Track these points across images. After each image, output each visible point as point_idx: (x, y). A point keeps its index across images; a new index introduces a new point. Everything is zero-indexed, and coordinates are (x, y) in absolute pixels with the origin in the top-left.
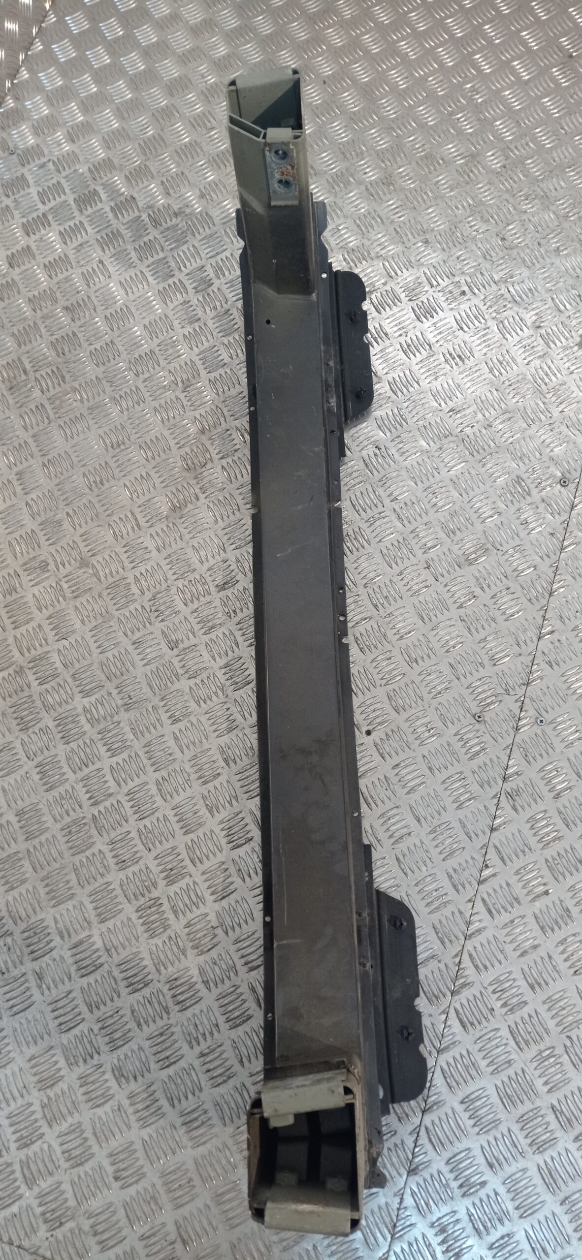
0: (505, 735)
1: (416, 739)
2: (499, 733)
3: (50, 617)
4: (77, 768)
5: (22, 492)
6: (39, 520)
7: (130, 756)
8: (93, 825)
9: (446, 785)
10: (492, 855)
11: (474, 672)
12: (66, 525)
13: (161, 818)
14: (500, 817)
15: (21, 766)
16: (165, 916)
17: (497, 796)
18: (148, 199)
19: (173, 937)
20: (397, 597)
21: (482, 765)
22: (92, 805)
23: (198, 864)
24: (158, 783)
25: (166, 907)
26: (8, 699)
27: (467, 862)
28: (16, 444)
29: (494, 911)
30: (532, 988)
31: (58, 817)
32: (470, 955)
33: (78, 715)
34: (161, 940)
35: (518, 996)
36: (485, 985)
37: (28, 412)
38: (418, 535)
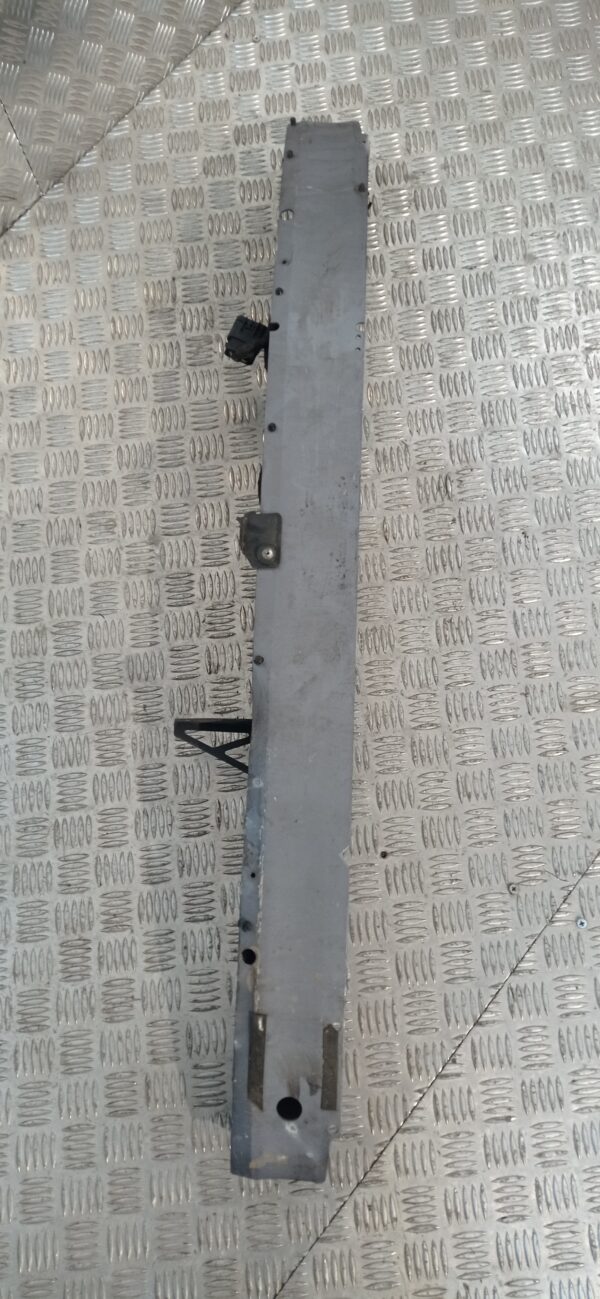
0: (534, 921)
1: (434, 884)
2: (528, 916)
3: (95, 585)
4: (60, 763)
5: (120, 434)
6: (125, 472)
7: (119, 773)
8: (52, 832)
9: (445, 951)
11: (528, 834)
12: (152, 489)
13: (126, 855)
14: (492, 1012)
16: (88, 963)
17: (497, 987)
18: (384, 149)
19: (88, 990)
20: (477, 713)
21: (495, 944)
22: (60, 809)
23: (145, 922)
24: (137, 815)
25: (93, 954)
26: (18, 657)
27: (434, 1046)
28: (133, 377)
29: (441, 1113)
30: (449, 1215)
31: (20, 808)
32: (396, 1152)
33: (83, 705)
34: (74, 988)
35: (428, 1216)
36: (399, 1190)
37: (160, 346)
38: (529, 653)
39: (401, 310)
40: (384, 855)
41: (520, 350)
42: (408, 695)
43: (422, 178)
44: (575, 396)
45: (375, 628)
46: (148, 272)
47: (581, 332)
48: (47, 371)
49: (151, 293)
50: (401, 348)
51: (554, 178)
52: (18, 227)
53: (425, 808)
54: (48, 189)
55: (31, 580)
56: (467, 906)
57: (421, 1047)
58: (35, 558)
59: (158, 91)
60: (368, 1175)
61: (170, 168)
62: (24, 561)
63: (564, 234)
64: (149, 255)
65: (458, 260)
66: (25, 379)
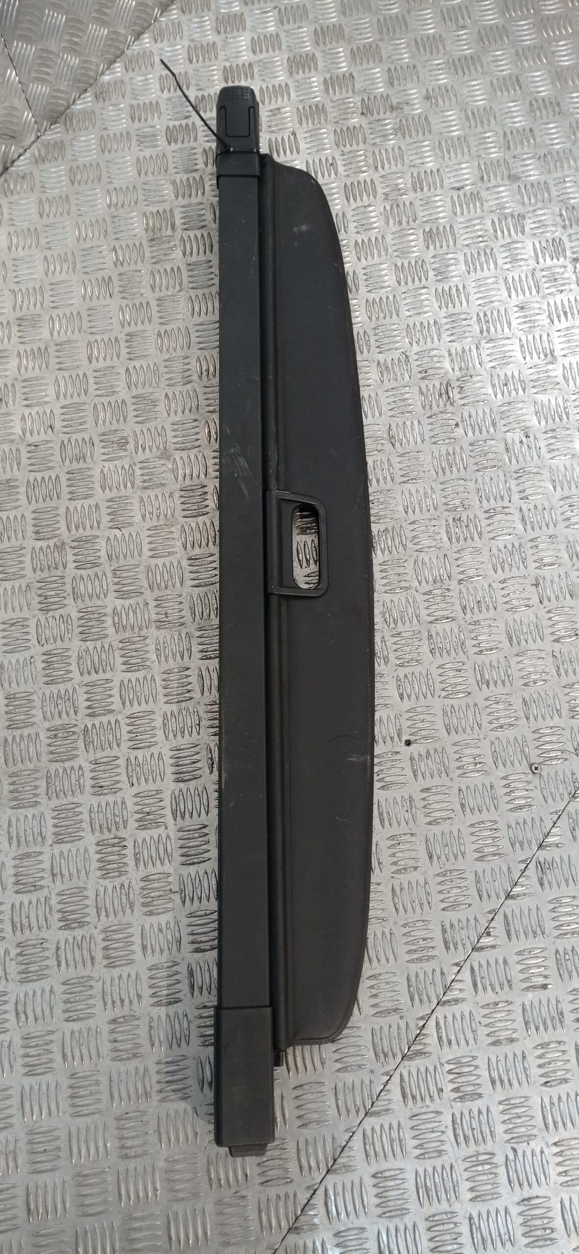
0: (558, 798)
1: (458, 768)
2: (551, 793)
3: (111, 500)
4: (86, 670)
5: (127, 356)
6: (135, 393)
7: (145, 678)
8: (82, 737)
9: (474, 830)
10: (498, 924)
11: (547, 716)
12: (161, 407)
13: (156, 756)
14: (522, 886)
15: (28, 648)
16: (125, 860)
17: (527, 862)
18: (368, 83)
19: (126, 886)
20: (491, 605)
21: (521, 821)
22: (88, 715)
23: (179, 818)
24: (165, 717)
25: (129, 851)
26: (38, 572)
27: (468, 921)
28: (137, 302)
29: (479, 984)
30: (493, 1082)
31: (49, 716)
32: (437, 1024)
33: (105, 615)
34: (112, 884)
35: (474, 1085)
36: (444, 1061)
37: (162, 271)
38: (537, 547)
39: (394, 230)
40: (408, 743)
41: (510, 262)
42: (423, 591)
43: (406, 108)
44: (566, 304)
45: (386, 529)
46: (146, 203)
47: (568, 245)
48: (52, 299)
49: (151, 223)
50: (396, 265)
51: (531, 104)
52: (18, 166)
53: (445, 697)
54: (46, 130)
55: (48, 498)
56: (492, 787)
57: (456, 922)
58: (50, 477)
59: (146, 35)
60: (412, 1049)
61: (163, 107)
62: (39, 480)
63: (545, 155)
64: (146, 187)
65: (446, 182)
66: (32, 307)
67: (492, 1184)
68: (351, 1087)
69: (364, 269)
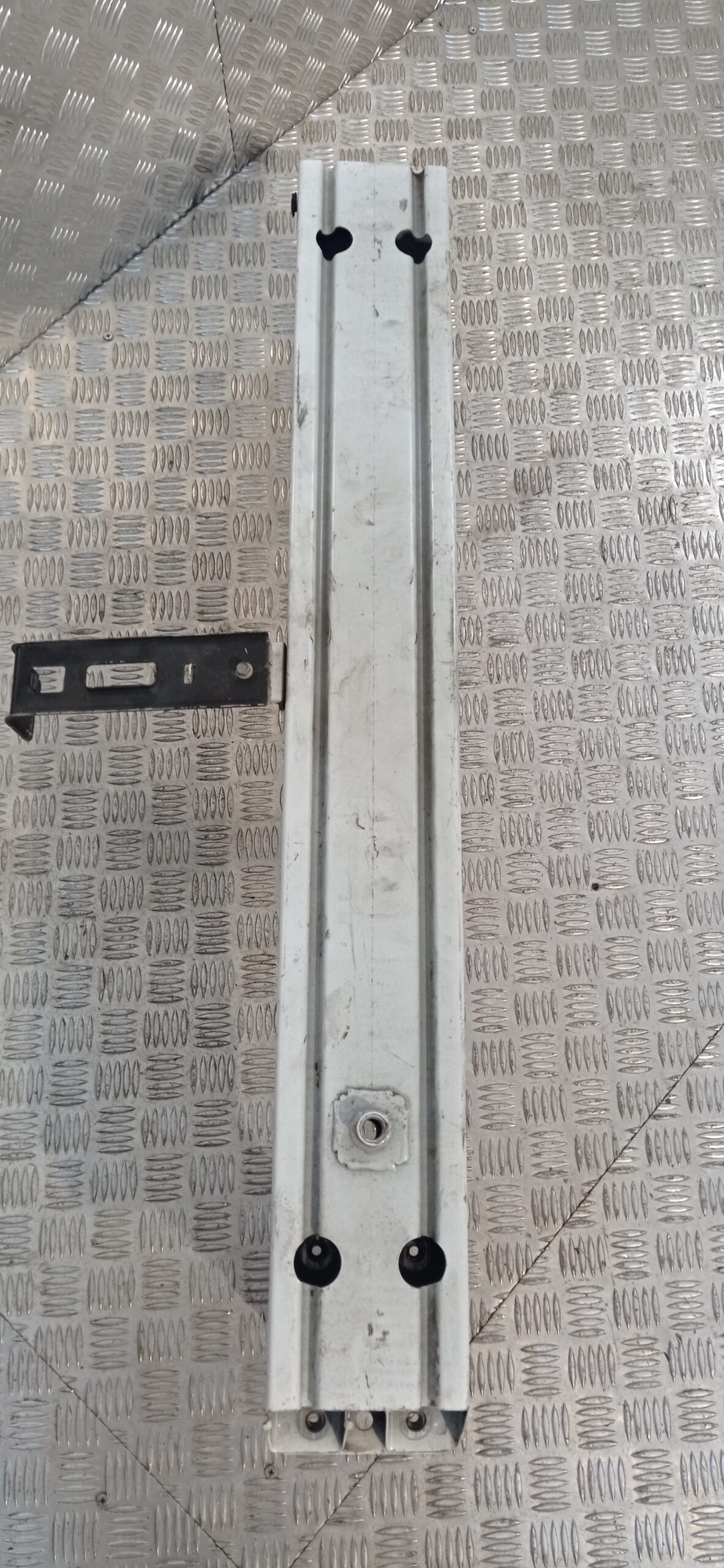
39: (624, 323)
40: (596, 887)
42: (625, 723)
45: (590, 651)
48: (237, 357)
50: (623, 361)
52: (209, 204)
53: (640, 842)
54: (244, 166)
55: (216, 577)
56: (684, 944)
57: (633, 1086)
58: (220, 554)
59: (364, 75)
60: (575, 1215)
62: (208, 555)
65: (687, 276)
66: (214, 364)
67: (652, 1372)
68: (504, 1249)
69: (588, 362)
